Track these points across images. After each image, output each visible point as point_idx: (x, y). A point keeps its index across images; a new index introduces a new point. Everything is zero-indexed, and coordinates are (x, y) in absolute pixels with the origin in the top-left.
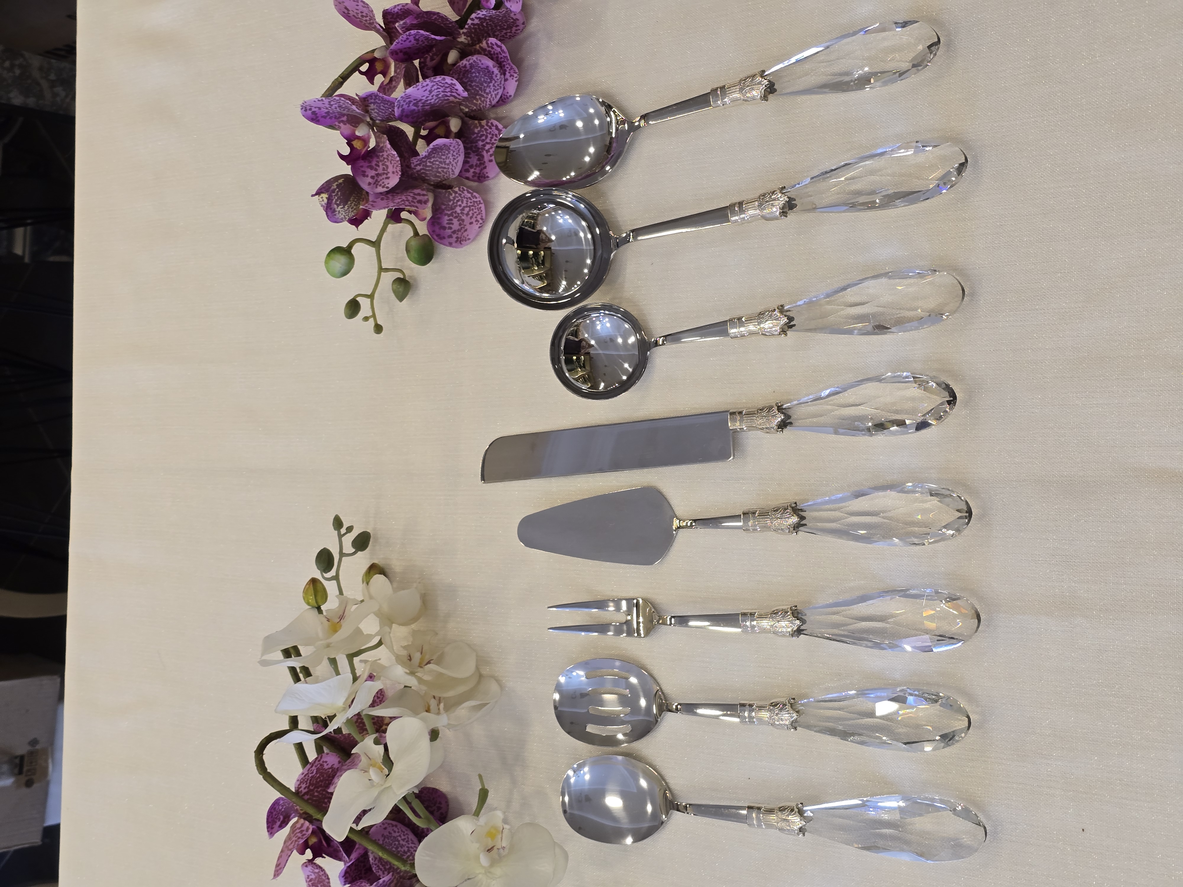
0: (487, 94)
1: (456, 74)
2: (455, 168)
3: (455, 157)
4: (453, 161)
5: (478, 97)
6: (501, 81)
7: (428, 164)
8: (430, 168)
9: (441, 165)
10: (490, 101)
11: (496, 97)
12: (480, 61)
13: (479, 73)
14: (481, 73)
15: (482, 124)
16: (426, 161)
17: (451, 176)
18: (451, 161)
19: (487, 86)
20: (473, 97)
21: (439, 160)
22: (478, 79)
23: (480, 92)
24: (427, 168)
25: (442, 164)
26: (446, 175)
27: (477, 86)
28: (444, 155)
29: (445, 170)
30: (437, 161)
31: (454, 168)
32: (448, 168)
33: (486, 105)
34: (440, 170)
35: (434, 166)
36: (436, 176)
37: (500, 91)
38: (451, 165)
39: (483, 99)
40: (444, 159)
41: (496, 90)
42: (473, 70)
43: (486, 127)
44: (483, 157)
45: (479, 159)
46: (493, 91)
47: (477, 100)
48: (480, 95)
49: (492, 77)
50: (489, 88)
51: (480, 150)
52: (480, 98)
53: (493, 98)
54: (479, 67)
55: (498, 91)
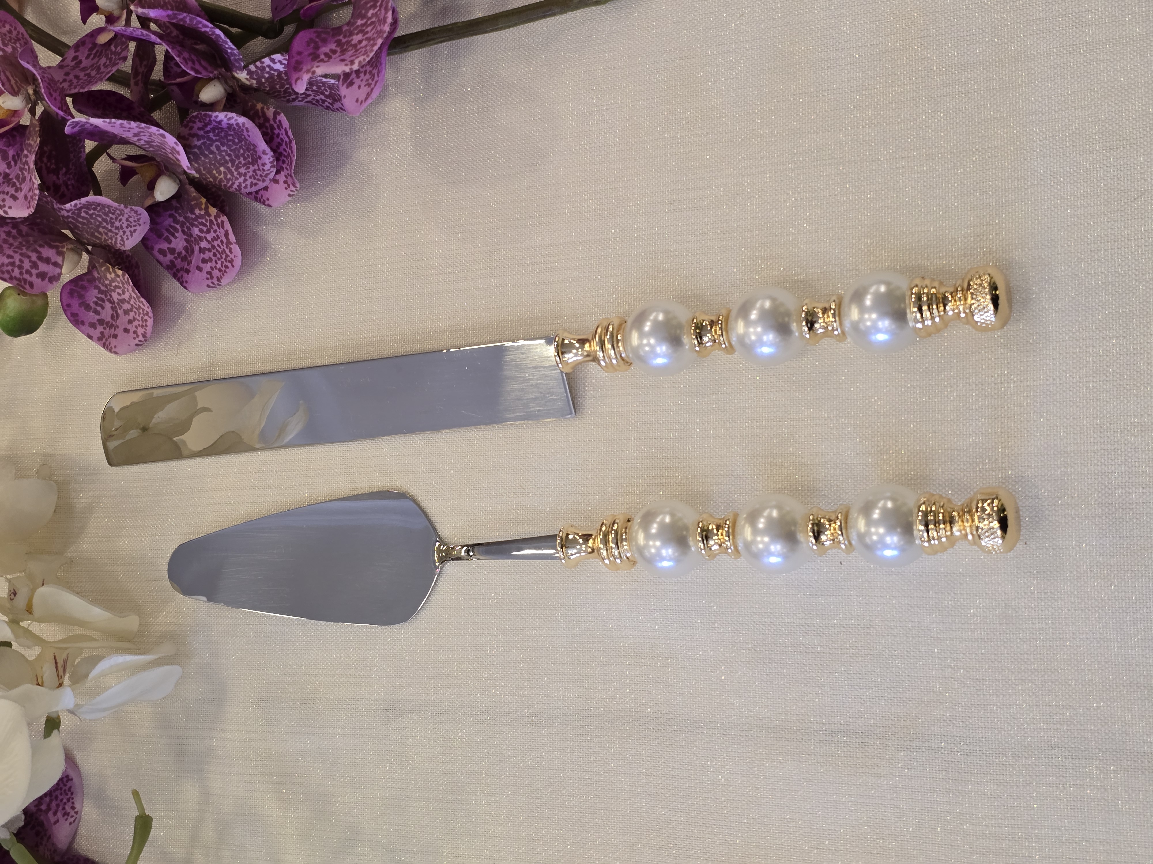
0: (240, 174)
1: (200, 121)
5: (222, 169)
6: (268, 174)
10: (240, 186)
11: (251, 186)
12: (248, 131)
13: (240, 142)
14: (243, 143)
15: (209, 209)
19: (244, 165)
20: (214, 165)
22: (234, 147)
23: (230, 165)
27: (229, 155)
33: (231, 186)
37: (261, 185)
39: (229, 176)
41: (255, 179)
42: (232, 133)
43: (213, 218)
44: (193, 251)
45: (186, 248)
46: (250, 177)
47: (219, 173)
48: (228, 168)
49: (257, 162)
50: (246, 169)
51: (192, 239)
52: (224, 172)
53: (246, 185)
54: (242, 135)
55: (258, 182)
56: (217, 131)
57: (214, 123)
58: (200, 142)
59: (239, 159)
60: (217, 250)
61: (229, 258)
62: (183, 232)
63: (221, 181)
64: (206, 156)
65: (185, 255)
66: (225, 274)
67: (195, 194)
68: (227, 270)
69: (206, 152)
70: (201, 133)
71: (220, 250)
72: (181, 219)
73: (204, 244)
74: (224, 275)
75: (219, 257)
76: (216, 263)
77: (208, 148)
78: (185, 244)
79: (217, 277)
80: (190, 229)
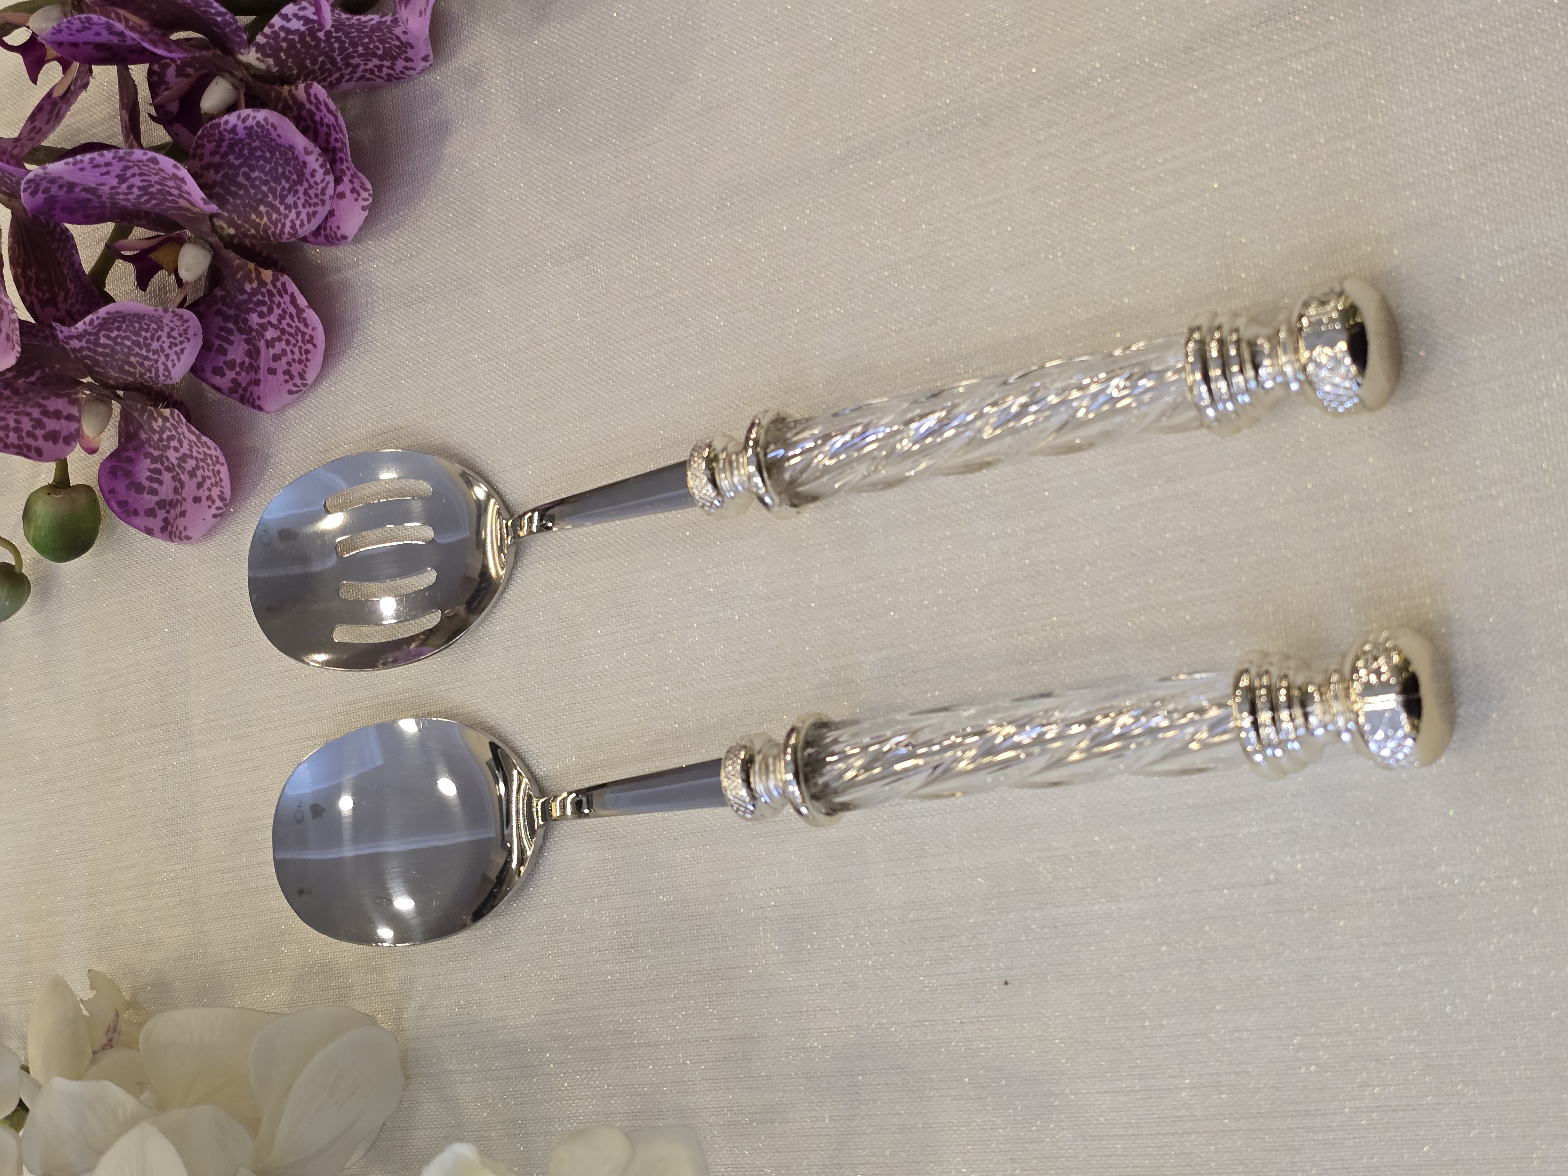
0: (288, 207)
1: (209, 142)
2: (174, 365)
3: (177, 342)
4: (170, 348)
5: (262, 208)
6: (325, 189)
7: (103, 340)
8: (108, 351)
9: (137, 349)
10: (293, 227)
11: (309, 221)
12: (275, 129)
13: (273, 154)
14: (277, 154)
15: (263, 276)
16: (97, 334)
17: (162, 378)
18: (166, 346)
19: (290, 190)
20: (249, 205)
21: (134, 338)
22: (268, 167)
23: (271, 198)
24: (100, 350)
25: (141, 349)
26: (148, 374)
27: (266, 183)
28: (147, 331)
29: (146, 363)
30: (128, 338)
31: (170, 364)
32: (156, 361)
33: (282, 234)
34: (133, 359)
35: (118, 348)
36: (121, 370)
37: (322, 211)
38: (162, 355)
39: (275, 216)
40: (145, 338)
41: (310, 205)
42: (256, 144)
43: (270, 287)
44: (258, 352)
45: (249, 354)
46: (304, 206)
47: (260, 215)
48: (270, 205)
49: (303, 174)
50: (294, 196)
51: (254, 334)
52: (267, 212)
53: (302, 221)
54: (272, 140)
55: (316, 209)
56: (237, 149)
57: (228, 136)
58: (220, 175)
59: (280, 184)
60: (290, 334)
61: (307, 337)
62: (241, 331)
63: (266, 226)
64: (235, 195)
65: (250, 364)
66: (308, 364)
67: (237, 262)
68: (309, 356)
69: (233, 189)
70: (217, 159)
71: (293, 331)
72: (232, 312)
73: (270, 334)
74: (306, 366)
75: (293, 341)
76: (292, 352)
77: (233, 180)
78: (247, 347)
79: (299, 374)
80: (245, 321)
